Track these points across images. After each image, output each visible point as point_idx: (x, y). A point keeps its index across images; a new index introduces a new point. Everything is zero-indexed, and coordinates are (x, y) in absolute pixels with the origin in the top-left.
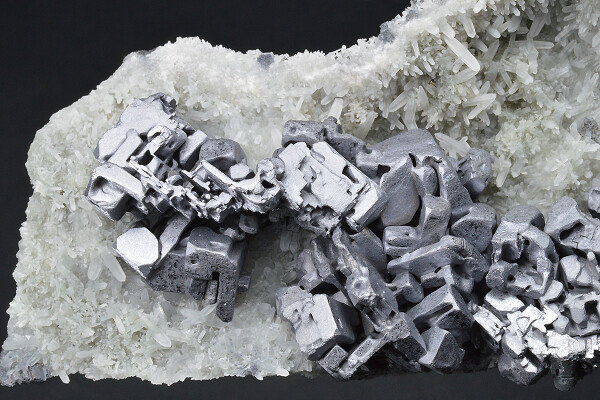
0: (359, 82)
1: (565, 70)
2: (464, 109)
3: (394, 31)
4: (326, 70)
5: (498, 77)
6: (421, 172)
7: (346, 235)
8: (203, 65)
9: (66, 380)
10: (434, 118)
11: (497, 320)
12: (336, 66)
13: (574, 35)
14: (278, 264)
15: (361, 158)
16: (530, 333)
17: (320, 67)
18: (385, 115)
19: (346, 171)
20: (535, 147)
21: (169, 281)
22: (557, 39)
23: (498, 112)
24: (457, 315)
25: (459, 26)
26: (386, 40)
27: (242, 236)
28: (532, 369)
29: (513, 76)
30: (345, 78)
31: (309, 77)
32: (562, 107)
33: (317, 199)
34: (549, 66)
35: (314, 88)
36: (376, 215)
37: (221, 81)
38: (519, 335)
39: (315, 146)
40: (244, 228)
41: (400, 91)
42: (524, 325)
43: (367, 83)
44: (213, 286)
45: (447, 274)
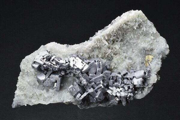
0: (85, 49)
1: (125, 48)
2: (105, 53)
3: (92, 39)
4: (79, 47)
5: (112, 49)
6: (96, 63)
7: (82, 74)
8: (55, 47)
9: (26, 105)
10: (100, 56)
11: (111, 91)
12: (81, 46)
13: (127, 41)
14: (69, 83)
15: (85, 61)
16: (117, 93)
17: (78, 46)
18: (91, 56)
19: (82, 62)
20: (120, 62)
21: (47, 83)
22: (124, 42)
23: (112, 55)
24: (103, 89)
25: (104, 37)
26: (90, 40)
27: (62, 76)
28: (118, 99)
29: (115, 48)
30: (83, 48)
31: (76, 48)
32: (125, 54)
33: (76, 66)
34: (123, 47)
35: (77, 51)
36: (88, 71)
37: (59, 50)
38: (115, 93)
39: (76, 58)
40: (62, 73)
41: (93, 51)
42: (116, 91)
43: (87, 49)
44: (56, 84)
45: (102, 82)
